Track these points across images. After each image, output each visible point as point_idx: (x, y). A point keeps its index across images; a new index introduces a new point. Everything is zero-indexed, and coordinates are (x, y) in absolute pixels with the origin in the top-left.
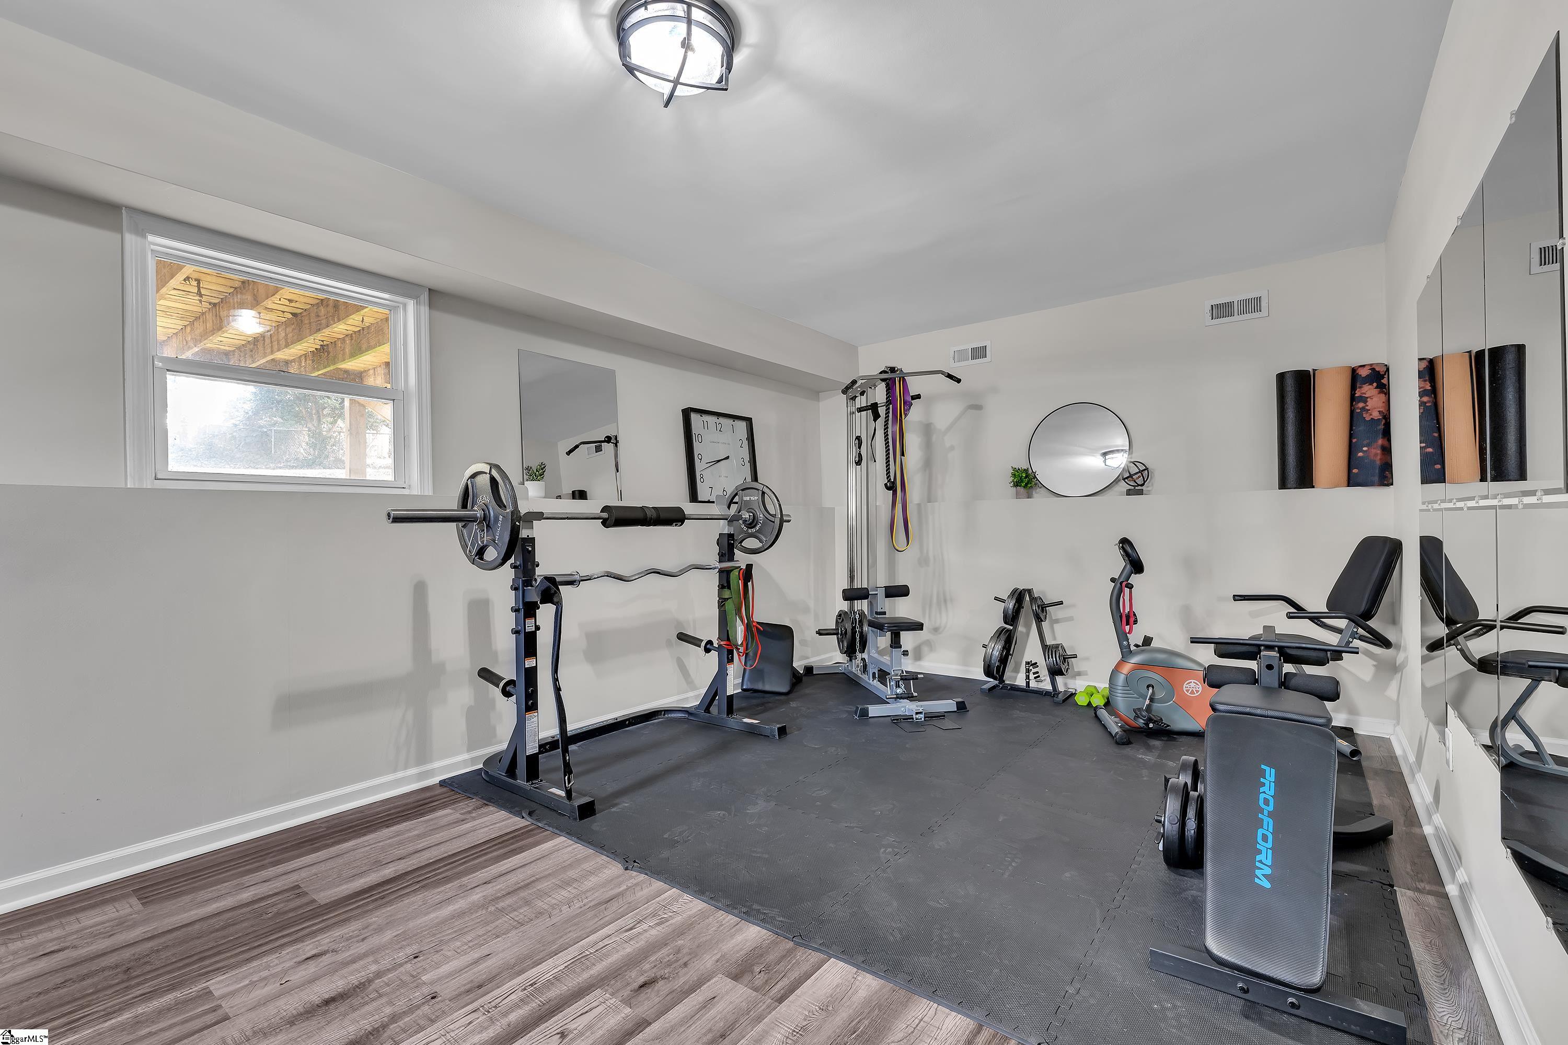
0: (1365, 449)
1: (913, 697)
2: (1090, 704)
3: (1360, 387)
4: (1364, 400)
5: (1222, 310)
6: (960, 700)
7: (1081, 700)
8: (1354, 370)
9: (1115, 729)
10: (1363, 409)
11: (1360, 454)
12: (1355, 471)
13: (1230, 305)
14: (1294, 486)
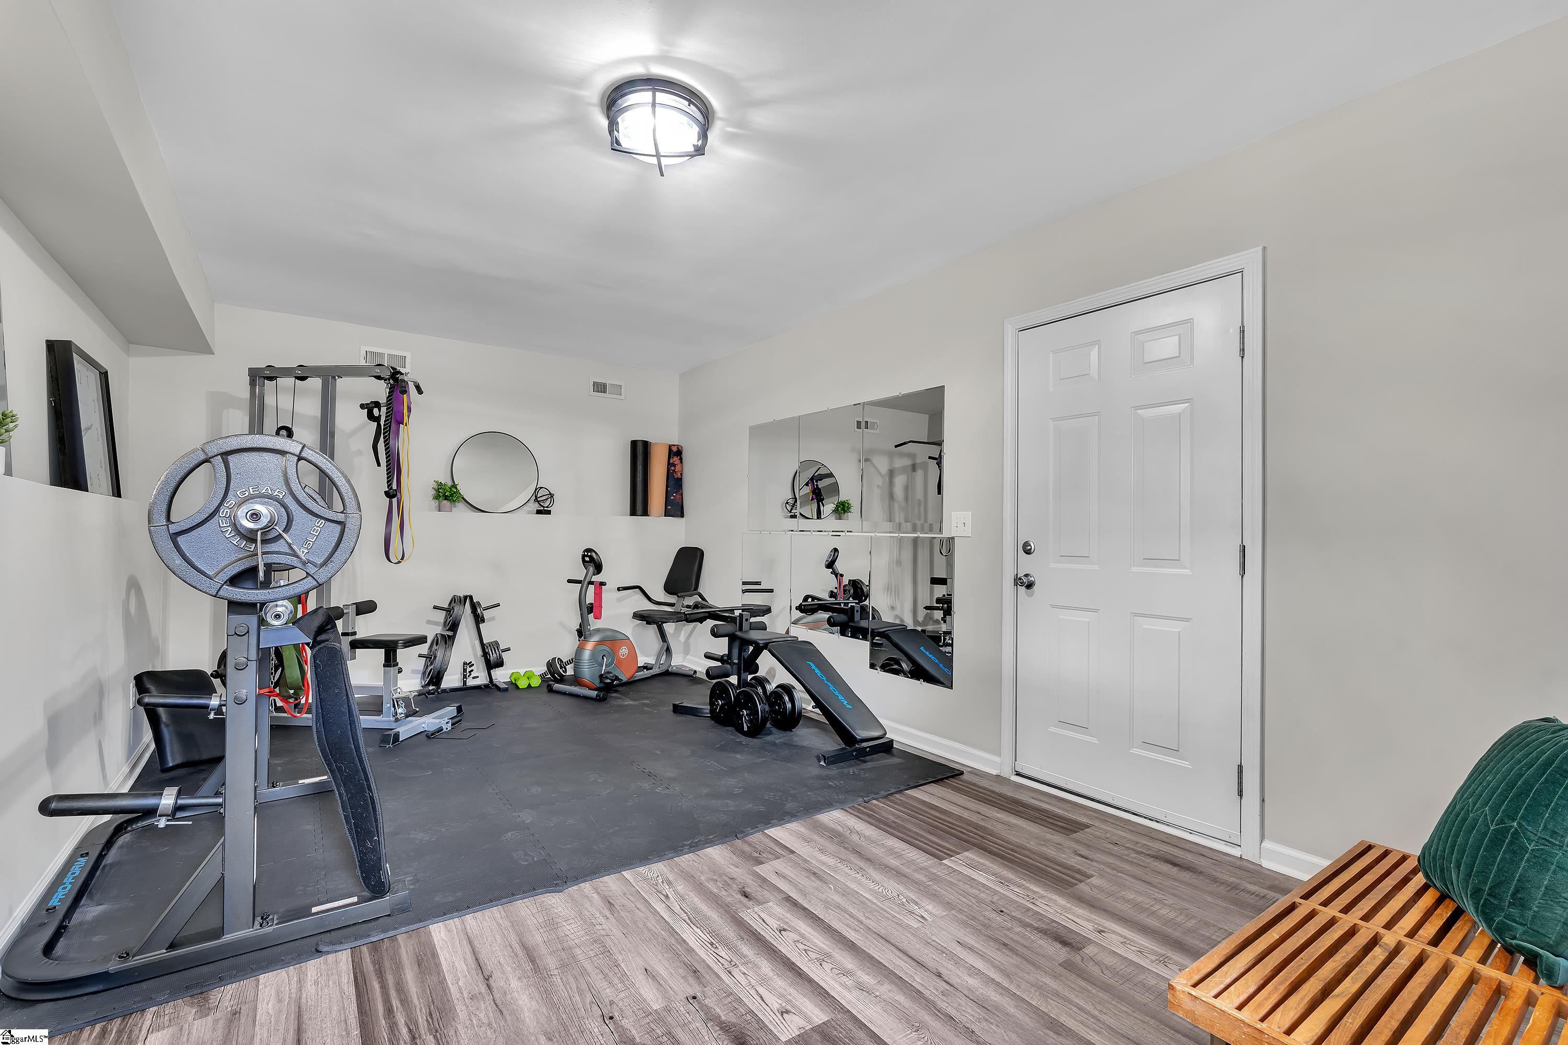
0: (674, 495)
1: (417, 712)
2: (529, 686)
3: (673, 458)
4: (674, 465)
5: (600, 388)
6: (457, 705)
7: (523, 684)
8: (670, 446)
9: (594, 694)
10: (674, 470)
11: (672, 498)
12: (669, 507)
13: (605, 386)
14: (640, 514)
